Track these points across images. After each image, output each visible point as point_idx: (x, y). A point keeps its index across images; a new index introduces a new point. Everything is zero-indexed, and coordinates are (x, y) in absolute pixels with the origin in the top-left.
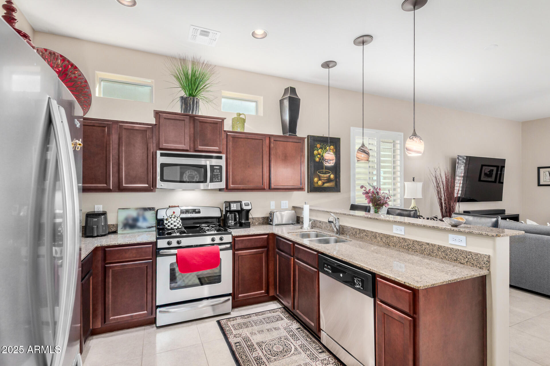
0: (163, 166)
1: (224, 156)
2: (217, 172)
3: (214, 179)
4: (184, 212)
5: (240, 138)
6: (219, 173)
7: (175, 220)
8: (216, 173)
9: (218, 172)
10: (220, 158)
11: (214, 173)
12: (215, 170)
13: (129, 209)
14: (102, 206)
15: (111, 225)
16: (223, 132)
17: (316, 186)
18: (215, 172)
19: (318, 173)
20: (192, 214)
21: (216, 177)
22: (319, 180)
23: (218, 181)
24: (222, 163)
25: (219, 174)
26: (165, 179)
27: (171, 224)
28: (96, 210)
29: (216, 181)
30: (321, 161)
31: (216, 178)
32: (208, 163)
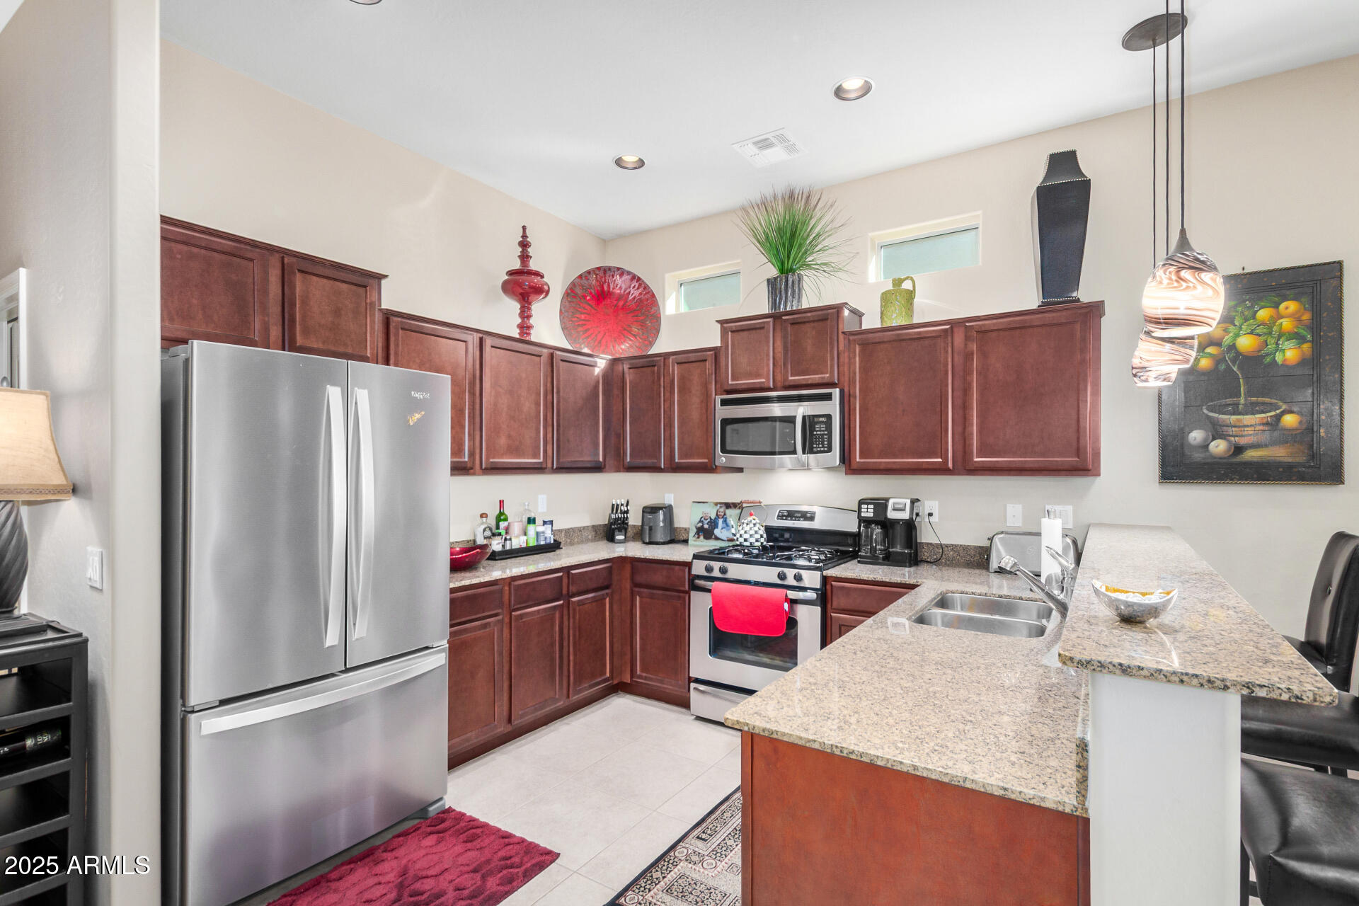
0: (725, 422)
1: (836, 393)
2: (820, 431)
3: (815, 446)
4: (785, 516)
5: (879, 343)
6: (826, 432)
7: (747, 528)
8: (818, 433)
9: (823, 431)
10: (828, 397)
11: (815, 433)
12: (817, 426)
13: (705, 504)
14: (672, 495)
15: (683, 528)
16: (841, 336)
17: (1198, 460)
18: (818, 431)
19: (1206, 411)
20: (799, 520)
21: (819, 441)
22: (1214, 439)
23: (822, 449)
24: (832, 408)
25: (826, 435)
26: (728, 448)
27: (751, 536)
28: (666, 502)
29: (819, 449)
30: (1222, 367)
31: (819, 444)
32: (800, 410)
